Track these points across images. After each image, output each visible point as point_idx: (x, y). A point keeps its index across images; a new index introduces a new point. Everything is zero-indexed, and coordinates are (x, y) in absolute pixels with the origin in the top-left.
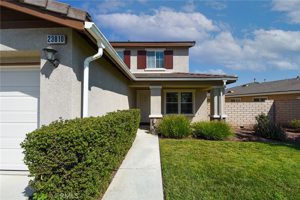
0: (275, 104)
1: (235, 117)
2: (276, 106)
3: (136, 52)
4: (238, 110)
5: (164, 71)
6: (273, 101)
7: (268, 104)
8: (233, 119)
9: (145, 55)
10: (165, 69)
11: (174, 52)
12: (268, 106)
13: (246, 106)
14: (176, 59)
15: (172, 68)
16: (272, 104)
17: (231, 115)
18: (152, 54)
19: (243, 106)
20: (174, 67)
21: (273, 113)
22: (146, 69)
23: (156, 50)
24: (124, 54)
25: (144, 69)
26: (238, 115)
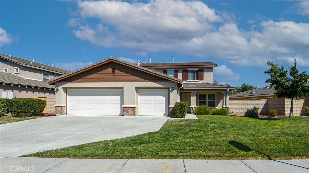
0: (268, 101)
1: (242, 109)
2: (268, 103)
3: (181, 70)
4: (244, 105)
5: (198, 81)
6: (266, 100)
7: (263, 101)
8: (241, 110)
9: (187, 72)
10: (199, 81)
11: (205, 70)
12: (263, 103)
13: (249, 103)
14: (206, 74)
15: (203, 80)
16: (266, 101)
17: (239, 108)
18: (191, 72)
19: (247, 103)
20: (204, 79)
21: (266, 107)
22: (187, 81)
23: (193, 69)
24: (175, 72)
25: (186, 80)
26: (244, 108)
